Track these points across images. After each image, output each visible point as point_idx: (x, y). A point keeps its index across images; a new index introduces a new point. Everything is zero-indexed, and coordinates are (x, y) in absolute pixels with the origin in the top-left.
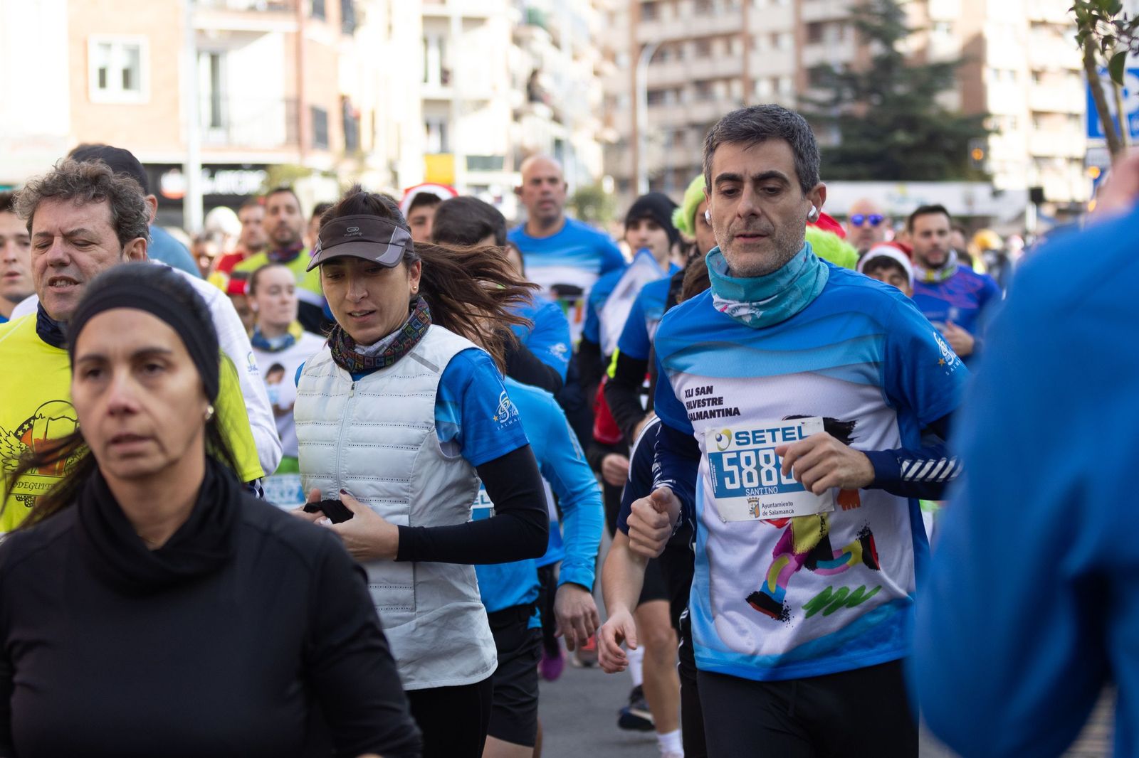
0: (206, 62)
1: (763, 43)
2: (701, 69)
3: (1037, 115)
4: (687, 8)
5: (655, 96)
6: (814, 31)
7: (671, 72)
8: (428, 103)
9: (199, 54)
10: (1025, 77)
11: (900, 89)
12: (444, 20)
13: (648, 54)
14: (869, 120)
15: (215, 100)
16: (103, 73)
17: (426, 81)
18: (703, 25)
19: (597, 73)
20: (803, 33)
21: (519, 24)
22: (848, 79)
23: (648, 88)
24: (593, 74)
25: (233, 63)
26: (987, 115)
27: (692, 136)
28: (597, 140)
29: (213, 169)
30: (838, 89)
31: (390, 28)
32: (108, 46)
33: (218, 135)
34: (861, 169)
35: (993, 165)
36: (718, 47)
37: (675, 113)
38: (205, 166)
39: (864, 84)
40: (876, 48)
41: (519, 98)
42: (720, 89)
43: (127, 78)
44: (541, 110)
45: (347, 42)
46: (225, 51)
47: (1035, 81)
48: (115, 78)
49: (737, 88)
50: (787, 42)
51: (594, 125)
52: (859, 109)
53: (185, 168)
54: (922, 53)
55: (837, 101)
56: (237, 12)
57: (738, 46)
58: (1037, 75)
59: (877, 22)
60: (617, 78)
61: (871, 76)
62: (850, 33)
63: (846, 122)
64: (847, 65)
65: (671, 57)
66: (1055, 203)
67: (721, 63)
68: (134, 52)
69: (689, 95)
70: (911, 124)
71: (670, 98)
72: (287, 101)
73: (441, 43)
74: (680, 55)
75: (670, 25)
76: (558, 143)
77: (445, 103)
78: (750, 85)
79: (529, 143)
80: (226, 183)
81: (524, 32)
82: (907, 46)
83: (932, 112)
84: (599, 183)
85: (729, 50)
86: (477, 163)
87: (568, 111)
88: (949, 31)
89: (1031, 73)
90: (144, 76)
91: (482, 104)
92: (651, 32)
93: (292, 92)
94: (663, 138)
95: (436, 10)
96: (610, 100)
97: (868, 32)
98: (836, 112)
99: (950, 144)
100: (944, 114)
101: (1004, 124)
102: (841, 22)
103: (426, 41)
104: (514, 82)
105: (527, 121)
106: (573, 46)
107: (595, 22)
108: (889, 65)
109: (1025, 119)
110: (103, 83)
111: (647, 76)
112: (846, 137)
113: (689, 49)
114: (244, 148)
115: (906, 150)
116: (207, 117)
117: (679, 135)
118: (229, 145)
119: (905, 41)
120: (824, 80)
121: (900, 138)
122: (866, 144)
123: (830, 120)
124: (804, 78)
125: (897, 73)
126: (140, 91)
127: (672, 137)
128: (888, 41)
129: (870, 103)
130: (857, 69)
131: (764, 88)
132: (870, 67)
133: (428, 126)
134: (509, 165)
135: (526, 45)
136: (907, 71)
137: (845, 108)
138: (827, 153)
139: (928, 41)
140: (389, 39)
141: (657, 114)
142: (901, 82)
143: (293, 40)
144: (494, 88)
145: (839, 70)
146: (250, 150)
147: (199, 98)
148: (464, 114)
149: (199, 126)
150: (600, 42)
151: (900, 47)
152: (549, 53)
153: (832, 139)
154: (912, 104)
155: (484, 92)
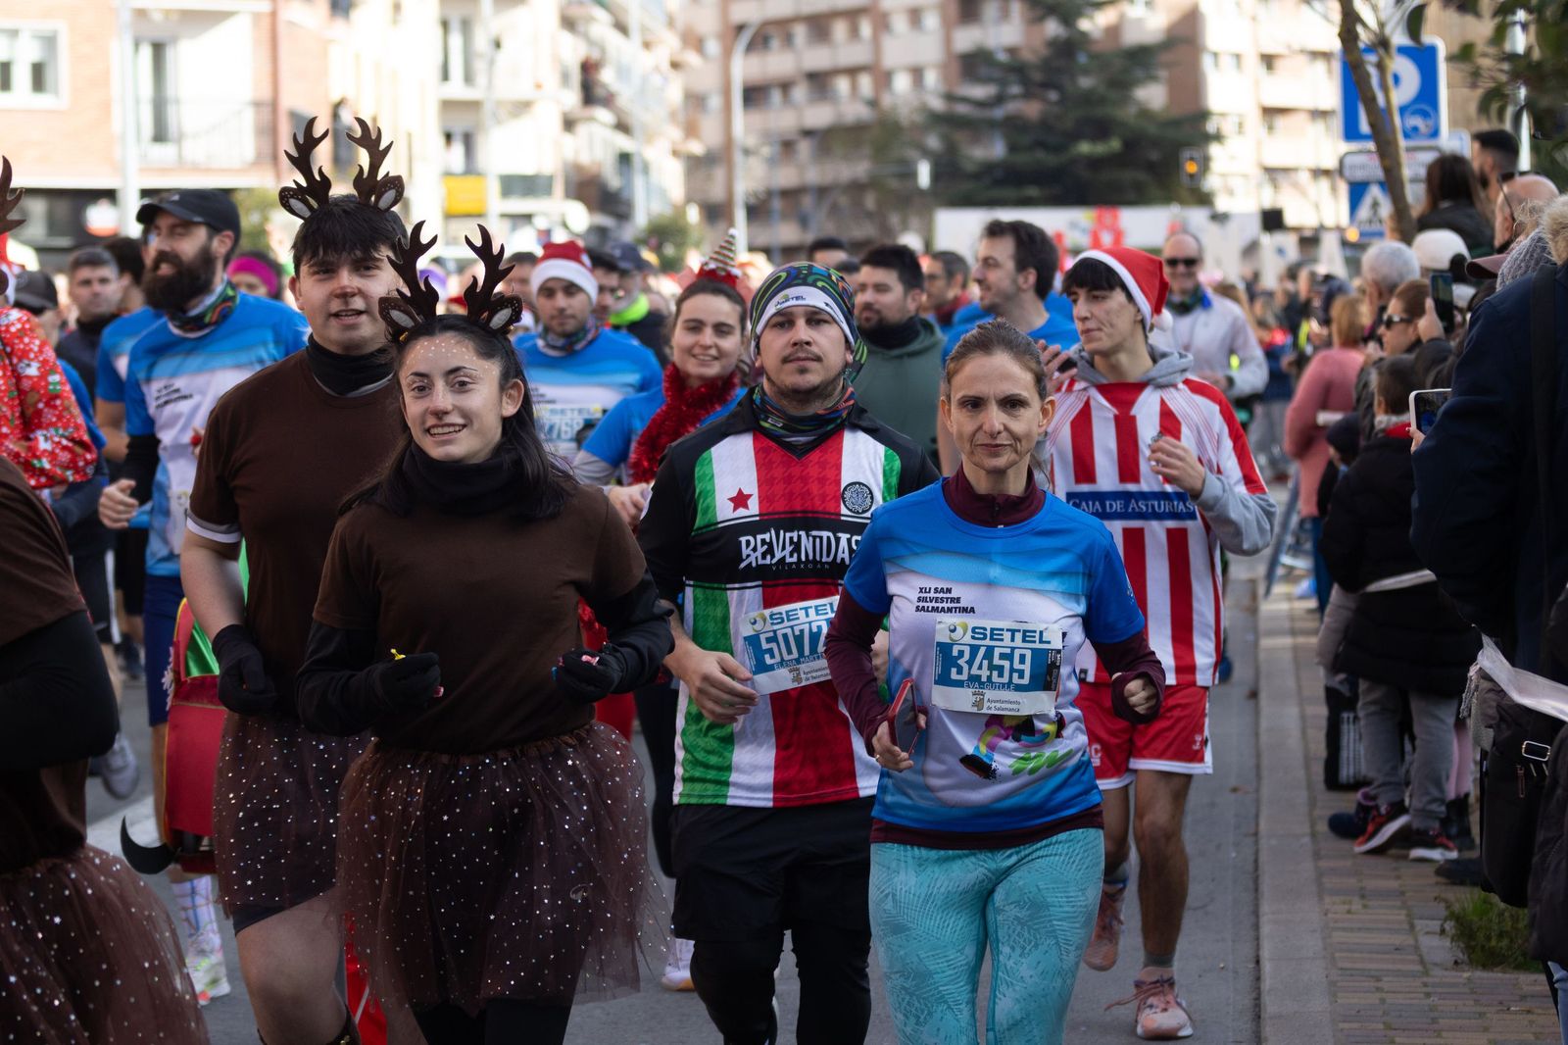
0: (146, 53)
1: (900, 23)
2: (818, 58)
3: (1271, 113)
5: (754, 95)
6: (969, 6)
7: (777, 63)
8: (448, 105)
9: (137, 45)
10: (1252, 63)
11: (1085, 82)
13: (745, 38)
14: (1045, 124)
15: (159, 105)
16: (6, 68)
17: (446, 77)
19: (675, 65)
20: (953, 7)
22: (1015, 70)
23: (744, 83)
24: (669, 67)
25: (185, 56)
26: (1204, 115)
27: (804, 148)
28: (675, 153)
30: (1002, 83)
31: (397, 6)
32: (14, 33)
33: (165, 152)
34: (1033, 191)
35: (1212, 182)
36: (840, 29)
37: (782, 118)
39: (1037, 76)
40: (1052, 28)
41: (572, 98)
42: (842, 85)
43: (39, 76)
44: (603, 115)
45: (339, 24)
46: (175, 39)
47: (1265, 70)
48: (22, 76)
49: (865, 83)
50: (932, 21)
51: (675, 133)
52: (1032, 109)
53: (120, 196)
54: (1114, 31)
55: (999, 99)
57: (866, 29)
58: (1269, 61)
60: (703, 71)
61: (1046, 65)
62: (1018, 8)
63: (1013, 127)
64: (1012, 51)
65: (775, 43)
66: (1296, 229)
67: (843, 50)
68: (50, 42)
69: (800, 93)
70: (1100, 128)
71: (776, 96)
72: (257, 104)
73: (466, 26)
74: (788, 40)
76: (625, 159)
77: (474, 106)
78: (884, 79)
79: (585, 159)
81: (579, 11)
82: (1093, 24)
83: (1128, 113)
84: (680, 211)
86: (512, 185)
87: (638, 115)
88: (1149, 3)
89: (1259, 58)
90: (63, 72)
91: (523, 107)
92: (749, 10)
93: (265, 94)
94: (766, 151)
96: (695, 100)
97: (1041, 7)
98: (999, 113)
99: (1154, 156)
100: (1145, 113)
101: (1227, 127)
103: (445, 25)
104: (565, 78)
105: (582, 129)
106: (644, 29)
108: (1069, 48)
109: (1254, 119)
110: (6, 83)
111: (744, 68)
112: (1013, 148)
113: (800, 32)
114: (196, 168)
115: (1095, 163)
116: (148, 128)
117: (788, 146)
118: (181, 165)
119: (1091, 18)
120: (983, 71)
121: (1085, 148)
122: (1041, 155)
123: (992, 124)
124: (955, 68)
125: (1082, 59)
126: (56, 92)
127: (777, 148)
128: (1068, 18)
129: (1045, 100)
130: (1027, 56)
131: (902, 83)
132: (1044, 52)
133: (448, 137)
134: (559, 188)
135: (581, 28)
136: (1094, 56)
137: (1012, 107)
138: (988, 169)
139: (1122, 17)
140: (395, 22)
141: (758, 118)
142: (1086, 72)
143: (266, 23)
144: (539, 86)
145: (1002, 57)
146: (208, 170)
147: (137, 102)
148: (499, 122)
149: (139, 139)
150: (680, 23)
151: (1084, 25)
152: (613, 38)
153: (995, 149)
154: (1102, 101)
155: (524, 92)
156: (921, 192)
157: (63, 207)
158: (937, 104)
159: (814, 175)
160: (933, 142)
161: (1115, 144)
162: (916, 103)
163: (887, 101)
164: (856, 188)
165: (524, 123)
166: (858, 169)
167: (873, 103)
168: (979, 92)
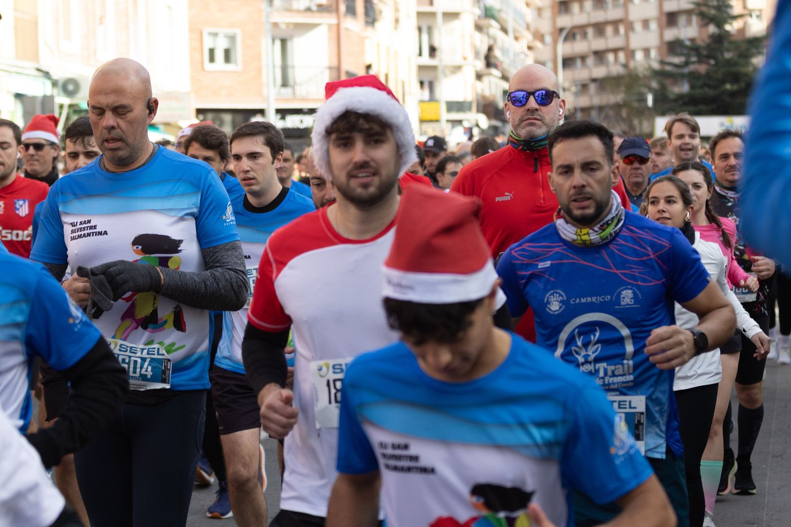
0: (278, 44)
1: (638, 27)
2: (599, 44)
4: (588, 5)
5: (568, 62)
6: (671, 18)
7: (579, 47)
8: (422, 68)
9: (273, 40)
11: (728, 55)
12: (433, 14)
13: (564, 34)
14: (708, 75)
15: (284, 69)
16: (212, 52)
17: (420, 54)
18: (599, 16)
19: (530, 48)
20: (664, 20)
21: (479, 17)
22: (694, 49)
23: (563, 56)
24: (527, 49)
25: (299, 46)
27: (593, 87)
29: (283, 113)
30: (688, 56)
31: (397, 21)
32: (216, 35)
33: (286, 91)
34: (702, 107)
36: (609, 30)
37: (582, 73)
38: (278, 111)
39: (705, 52)
40: (712, 29)
41: (480, 65)
42: (611, 57)
43: (228, 56)
44: (494, 71)
45: (369, 31)
46: (292, 37)
48: (220, 55)
49: (622, 56)
50: (653, 26)
52: (702, 69)
53: (267, 112)
54: (742, 31)
55: (687, 64)
56: (299, 11)
57: (622, 30)
59: (713, 12)
60: (544, 51)
61: (708, 47)
62: (694, 19)
63: (693, 77)
64: (692, 40)
65: (578, 37)
67: (612, 40)
68: (232, 39)
69: (590, 61)
70: (735, 78)
71: (579, 62)
72: (330, 68)
73: (430, 30)
74: (585, 35)
75: (577, 16)
77: (434, 68)
78: (631, 54)
79: (487, 93)
80: (292, 122)
81: (484, 22)
82: (732, 27)
83: (749, 69)
85: (616, 31)
86: (452, 106)
88: (759, 17)
90: (239, 53)
91: (458, 68)
92: (565, 21)
93: (334, 63)
94: (574, 89)
95: (427, 9)
97: (706, 19)
98: (686, 70)
100: (755, 69)
102: (689, 12)
103: (420, 29)
104: (477, 54)
105: (486, 79)
106: (515, 31)
107: (529, 15)
108: (720, 39)
110: (212, 59)
111: (563, 49)
112: (692, 87)
113: (590, 31)
114: (303, 99)
115: (732, 94)
116: (279, 81)
117: (584, 87)
118: (294, 97)
119: (731, 24)
120: (679, 50)
121: (728, 86)
122: (706, 90)
123: (683, 76)
124: (665, 48)
125: (726, 44)
126: (236, 63)
127: (579, 87)
128: (719, 24)
129: (708, 64)
130: (700, 43)
131: (639, 56)
132: (708, 41)
133: (422, 83)
134: (474, 108)
135: (485, 30)
136: (732, 43)
137: (692, 68)
138: (681, 97)
139: (745, 24)
140: (396, 28)
141: (570, 74)
142: (728, 50)
143: (335, 29)
144: (465, 59)
145: (688, 43)
146: (307, 100)
147: (274, 67)
148: (446, 76)
149: (275, 86)
150: (532, 28)
151: (728, 27)
152: (500, 35)
153: (684, 88)
154: (736, 64)
155: (458, 61)
156: (648, 108)
157: (240, 118)
158: (656, 66)
159: (596, 101)
160: (654, 84)
161: (743, 85)
162: (646, 66)
163: (632, 65)
164: (618, 107)
165: (459, 76)
166: (618, 97)
167: (625, 66)
168: (677, 60)
